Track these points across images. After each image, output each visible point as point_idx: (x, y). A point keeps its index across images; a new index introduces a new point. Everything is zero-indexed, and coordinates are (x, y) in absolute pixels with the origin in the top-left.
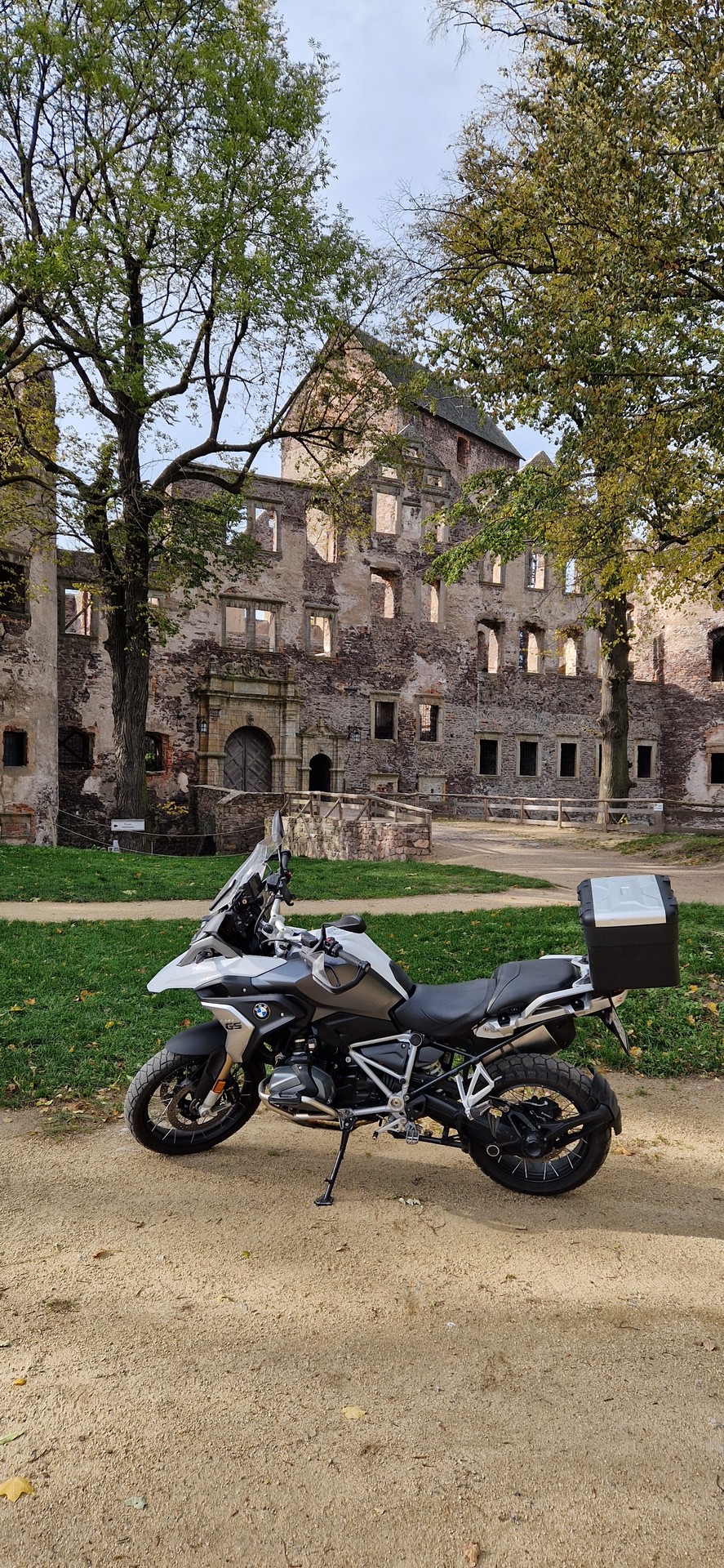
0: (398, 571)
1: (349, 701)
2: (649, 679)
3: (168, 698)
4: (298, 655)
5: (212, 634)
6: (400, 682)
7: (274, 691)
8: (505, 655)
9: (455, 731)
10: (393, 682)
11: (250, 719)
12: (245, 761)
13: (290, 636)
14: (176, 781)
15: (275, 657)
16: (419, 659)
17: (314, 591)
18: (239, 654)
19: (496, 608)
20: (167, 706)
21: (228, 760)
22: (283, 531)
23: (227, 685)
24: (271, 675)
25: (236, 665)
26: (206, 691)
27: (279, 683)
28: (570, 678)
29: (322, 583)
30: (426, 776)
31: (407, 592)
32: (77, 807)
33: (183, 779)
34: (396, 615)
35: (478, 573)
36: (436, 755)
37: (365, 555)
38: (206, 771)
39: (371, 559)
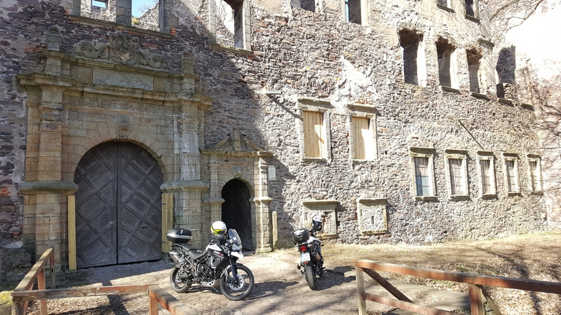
4: (199, 40)
7: (163, 87)
9: (389, 147)
10: (322, 88)
11: (123, 129)
15: (160, 39)
16: (347, 63)
18: (102, 29)
19: (415, 19)
23: (80, 75)
24: (158, 64)
27: (169, 77)
36: (373, 175)
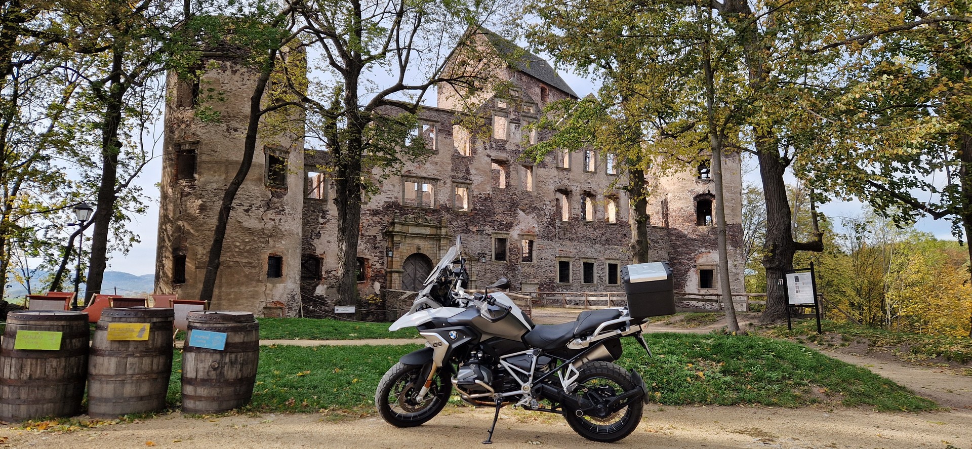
0: (508, 161)
1: (479, 237)
2: (660, 225)
3: (369, 236)
4: (448, 210)
5: (396, 198)
6: (509, 226)
7: (433, 231)
8: (573, 210)
9: (544, 255)
10: (506, 226)
11: (419, 249)
12: (415, 275)
13: (443, 199)
14: (372, 287)
15: (434, 211)
16: (521, 212)
17: (457, 173)
18: (412, 210)
19: (567, 182)
20: (368, 241)
21: (405, 274)
22: (440, 138)
23: (405, 229)
24: (432, 222)
25: (410, 216)
26: (392, 232)
27: (436, 227)
28: (612, 224)
29: (462, 168)
30: (526, 283)
31: (513, 173)
32: (311, 303)
33: (377, 285)
34: (507, 187)
35: (555, 162)
36: (532, 270)
37: (488, 152)
38: (391, 281)
39: (491, 154)
